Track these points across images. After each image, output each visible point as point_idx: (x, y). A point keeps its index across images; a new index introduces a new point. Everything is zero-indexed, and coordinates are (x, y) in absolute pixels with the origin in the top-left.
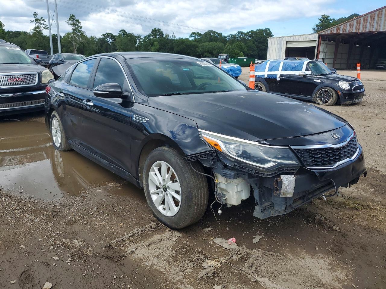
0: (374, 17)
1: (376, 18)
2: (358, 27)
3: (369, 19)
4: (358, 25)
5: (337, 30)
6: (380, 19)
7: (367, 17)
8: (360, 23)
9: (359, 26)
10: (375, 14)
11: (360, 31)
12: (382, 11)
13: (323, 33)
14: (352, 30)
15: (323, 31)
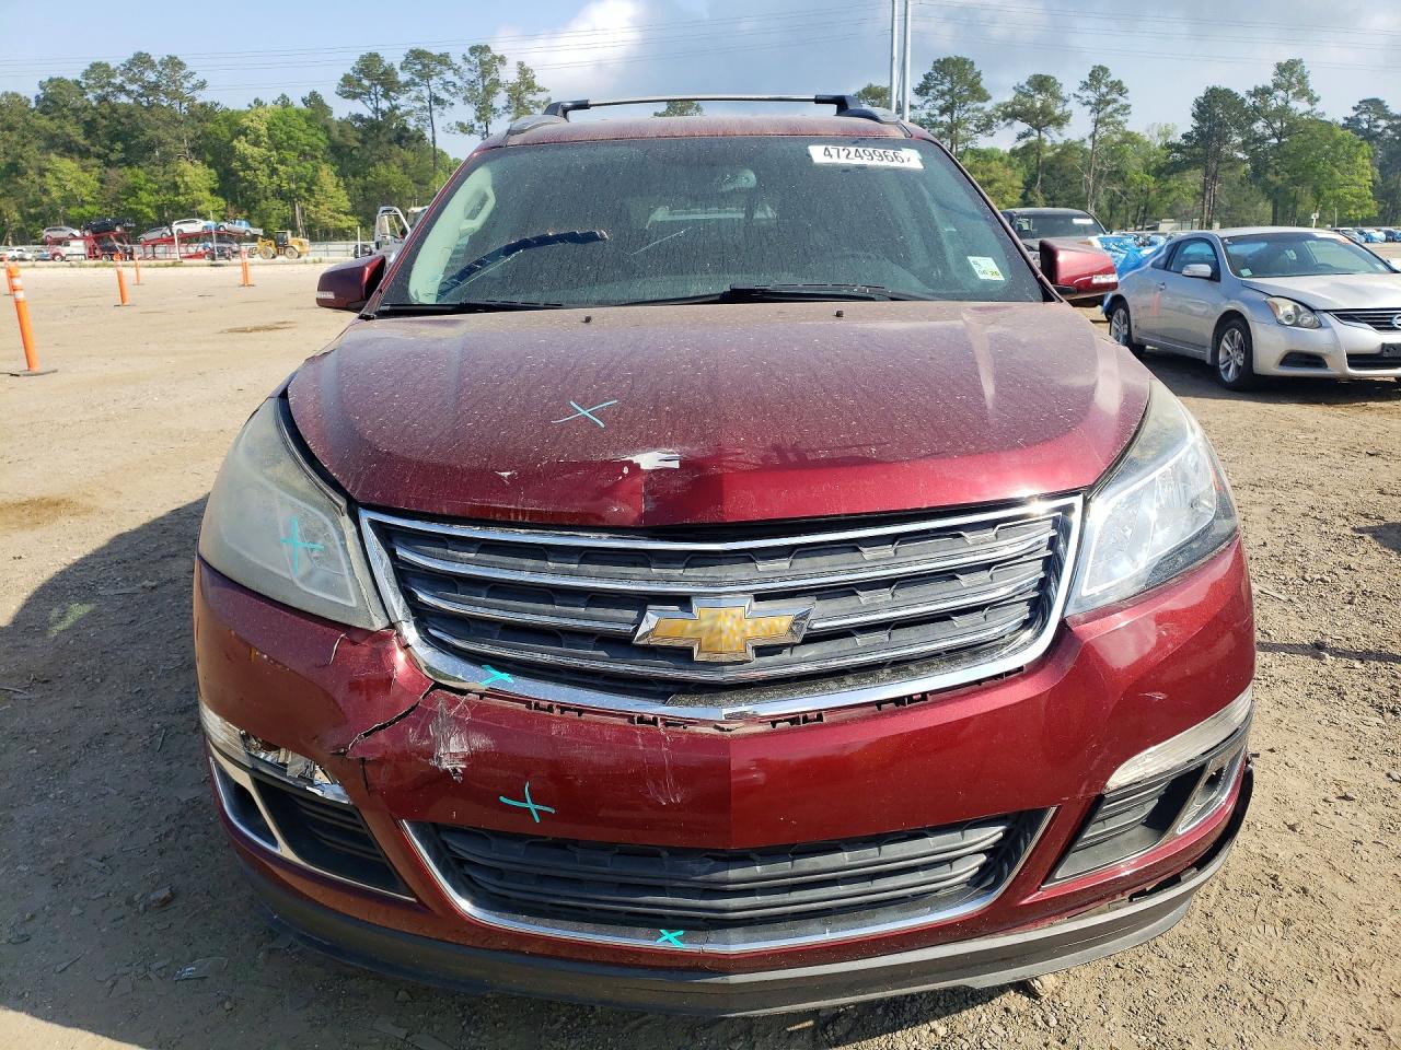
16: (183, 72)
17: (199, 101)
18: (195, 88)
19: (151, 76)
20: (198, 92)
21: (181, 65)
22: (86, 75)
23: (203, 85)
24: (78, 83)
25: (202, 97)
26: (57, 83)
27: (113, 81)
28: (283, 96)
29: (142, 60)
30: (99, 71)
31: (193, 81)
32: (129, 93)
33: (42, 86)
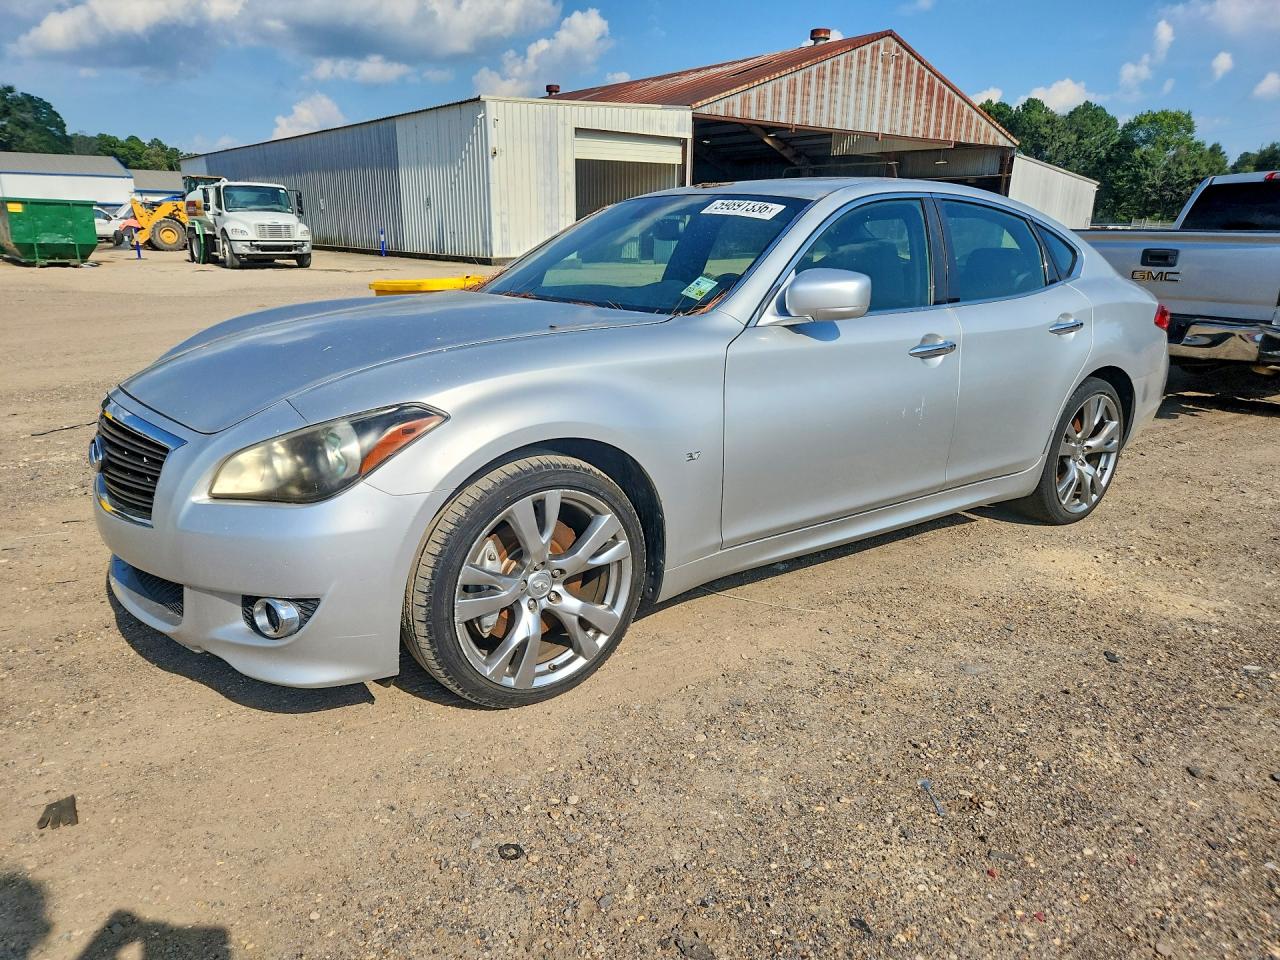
0: (824, 78)
1: (827, 82)
2: (791, 106)
3: (814, 80)
4: (792, 96)
5: (743, 106)
6: (834, 86)
7: (810, 73)
8: (794, 93)
9: (794, 103)
10: (824, 68)
11: (797, 122)
12: (838, 63)
13: (705, 110)
14: (779, 113)
15: (705, 102)
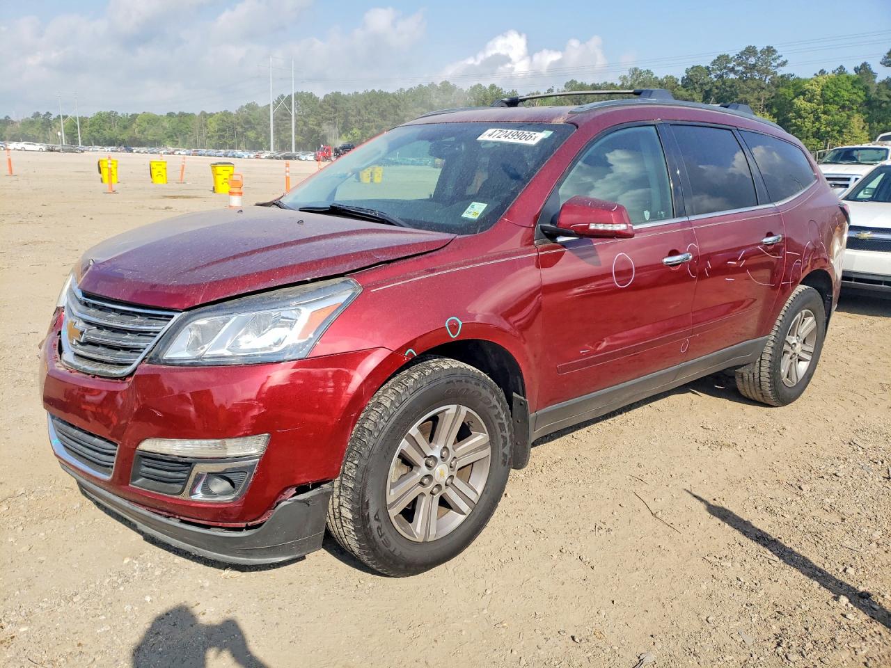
16: (773, 57)
17: (779, 74)
18: (779, 65)
19: (752, 60)
20: (780, 68)
21: (775, 51)
22: (714, 63)
23: (784, 63)
24: (708, 68)
25: (781, 71)
26: (696, 69)
27: (728, 65)
28: (841, 67)
29: (750, 51)
30: (722, 60)
31: (779, 61)
32: (736, 73)
33: (687, 72)
